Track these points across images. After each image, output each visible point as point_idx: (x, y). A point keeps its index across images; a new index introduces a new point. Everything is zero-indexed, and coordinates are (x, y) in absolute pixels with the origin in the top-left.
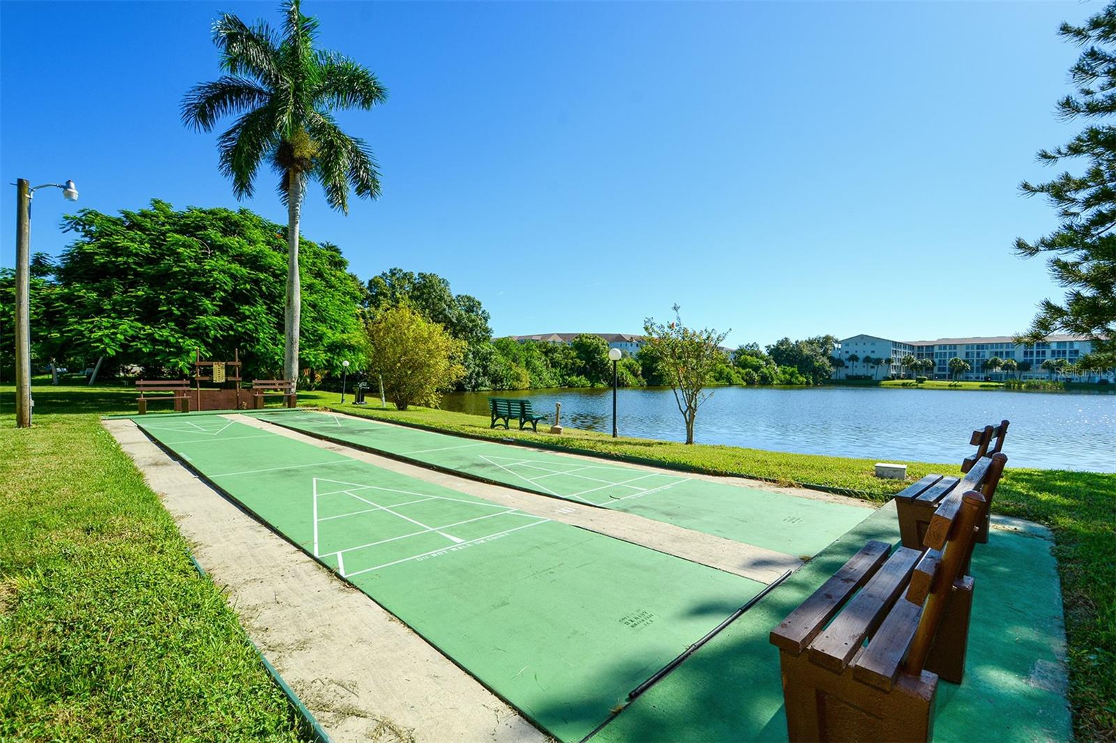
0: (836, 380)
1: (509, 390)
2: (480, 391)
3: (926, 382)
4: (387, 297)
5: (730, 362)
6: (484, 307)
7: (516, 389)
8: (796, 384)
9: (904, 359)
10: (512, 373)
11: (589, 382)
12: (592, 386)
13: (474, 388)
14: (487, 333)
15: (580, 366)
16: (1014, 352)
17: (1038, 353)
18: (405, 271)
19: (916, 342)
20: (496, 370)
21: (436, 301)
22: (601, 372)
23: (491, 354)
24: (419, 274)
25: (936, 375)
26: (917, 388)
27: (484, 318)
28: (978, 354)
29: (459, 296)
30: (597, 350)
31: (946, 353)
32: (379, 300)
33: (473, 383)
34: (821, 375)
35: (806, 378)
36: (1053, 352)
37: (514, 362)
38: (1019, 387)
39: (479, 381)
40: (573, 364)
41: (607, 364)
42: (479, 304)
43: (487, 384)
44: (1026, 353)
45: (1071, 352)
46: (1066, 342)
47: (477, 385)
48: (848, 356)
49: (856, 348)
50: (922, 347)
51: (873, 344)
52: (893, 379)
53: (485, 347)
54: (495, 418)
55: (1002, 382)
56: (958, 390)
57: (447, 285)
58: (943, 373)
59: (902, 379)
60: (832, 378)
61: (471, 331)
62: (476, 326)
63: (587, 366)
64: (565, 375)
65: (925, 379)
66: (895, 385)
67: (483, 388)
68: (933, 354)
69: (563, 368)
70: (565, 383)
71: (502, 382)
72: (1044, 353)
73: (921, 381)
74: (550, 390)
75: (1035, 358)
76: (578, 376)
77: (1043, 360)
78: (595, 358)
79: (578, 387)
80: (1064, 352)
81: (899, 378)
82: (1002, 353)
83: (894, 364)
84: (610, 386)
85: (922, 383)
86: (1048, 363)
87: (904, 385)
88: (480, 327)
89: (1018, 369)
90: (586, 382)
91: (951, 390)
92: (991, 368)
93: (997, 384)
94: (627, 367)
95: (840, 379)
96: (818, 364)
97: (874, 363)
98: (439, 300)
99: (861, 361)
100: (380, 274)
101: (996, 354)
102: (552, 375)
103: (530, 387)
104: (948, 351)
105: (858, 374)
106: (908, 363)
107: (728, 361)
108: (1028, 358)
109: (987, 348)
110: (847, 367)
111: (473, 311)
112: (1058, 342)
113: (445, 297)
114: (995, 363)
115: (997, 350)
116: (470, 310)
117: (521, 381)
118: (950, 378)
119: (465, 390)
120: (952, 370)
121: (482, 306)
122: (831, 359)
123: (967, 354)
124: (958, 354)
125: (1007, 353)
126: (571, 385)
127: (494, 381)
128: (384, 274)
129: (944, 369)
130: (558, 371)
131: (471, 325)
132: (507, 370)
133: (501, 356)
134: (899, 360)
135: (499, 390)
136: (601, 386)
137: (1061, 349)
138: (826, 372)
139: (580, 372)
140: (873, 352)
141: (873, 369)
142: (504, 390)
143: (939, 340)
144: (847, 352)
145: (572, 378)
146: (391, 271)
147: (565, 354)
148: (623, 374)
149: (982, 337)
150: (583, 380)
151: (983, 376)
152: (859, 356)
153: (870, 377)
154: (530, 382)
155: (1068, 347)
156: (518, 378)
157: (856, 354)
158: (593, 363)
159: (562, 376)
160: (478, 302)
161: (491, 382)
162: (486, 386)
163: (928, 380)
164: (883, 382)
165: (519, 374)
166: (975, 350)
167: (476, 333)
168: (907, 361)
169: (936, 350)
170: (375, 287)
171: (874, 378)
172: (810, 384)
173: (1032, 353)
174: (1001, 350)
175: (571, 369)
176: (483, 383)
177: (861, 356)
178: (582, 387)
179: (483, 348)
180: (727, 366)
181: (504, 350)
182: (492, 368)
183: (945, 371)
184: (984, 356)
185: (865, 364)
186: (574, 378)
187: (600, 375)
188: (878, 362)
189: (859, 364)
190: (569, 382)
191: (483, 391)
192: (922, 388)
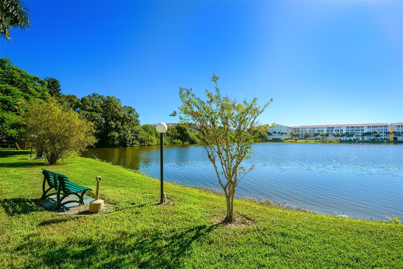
0: (269, 140)
1: (147, 146)
2: (134, 146)
3: (298, 140)
4: (90, 105)
5: (234, 134)
6: (136, 111)
7: (151, 145)
8: (256, 142)
9: (291, 133)
10: (149, 139)
11: (182, 142)
12: (183, 144)
13: (131, 145)
14: (138, 122)
15: (178, 136)
16: (324, 130)
17: (331, 130)
18: (99, 95)
19: (294, 127)
20: (142, 138)
21: (114, 108)
22: (187, 138)
23: (139, 131)
24: (107, 96)
25: (300, 138)
26: (295, 143)
27: (136, 116)
28: (313, 131)
29: (125, 106)
30: (185, 129)
31: (303, 131)
32: (85, 107)
33: (131, 143)
34: (265, 139)
35: (260, 139)
36: (335, 130)
37: (150, 134)
38: (326, 142)
39: (134, 142)
40: (175, 135)
41: (189, 135)
42: (134, 110)
43: (138, 143)
44: (327, 131)
45: (340, 130)
46: (339, 127)
47: (133, 144)
48: (273, 132)
49: (275, 129)
50: (296, 129)
51: (281, 128)
52: (288, 140)
53: (137, 128)
54: (61, 196)
55: (321, 140)
56: (308, 143)
57: (120, 102)
58: (302, 137)
59: (290, 139)
60: (268, 139)
61: (130, 121)
62: (132, 119)
63: (181, 136)
64: (172, 139)
65: (297, 140)
66: (288, 142)
67: (136, 145)
68: (299, 131)
69: (172, 137)
70: (172, 142)
71: (144, 142)
72: (333, 130)
73: (296, 140)
74: (165, 145)
75: (330, 132)
76: (177, 139)
77: (333, 133)
78: (184, 133)
79: (177, 144)
80: (339, 130)
81: (289, 139)
82: (320, 131)
83: (288, 134)
84: (190, 143)
85: (296, 141)
86: (334, 134)
87: (291, 141)
88: (134, 120)
89: (326, 136)
90: (180, 142)
91: (305, 143)
92: (317, 136)
93: (320, 141)
94: (197, 136)
95: (270, 140)
96: (263, 134)
97: (281, 134)
98: (115, 107)
99: (277, 133)
100: (88, 96)
101: (319, 131)
102: (167, 139)
103: (157, 144)
104: (304, 130)
105: (276, 138)
106: (292, 134)
107: (233, 134)
108: (328, 132)
109: (316, 129)
110: (273, 136)
111: (131, 113)
112: (337, 127)
113: (118, 106)
114: (319, 134)
115: (318, 130)
116: (130, 112)
117: (153, 142)
118: (305, 139)
119: (127, 146)
120: (305, 136)
121: (135, 111)
122: (267, 133)
123: (310, 131)
124: (307, 131)
125: (322, 131)
126: (175, 143)
127: (141, 142)
128: (89, 96)
129: (303, 136)
130: (169, 138)
131: (129, 118)
132: (147, 137)
133: (144, 132)
134: (289, 133)
135: (143, 146)
136: (187, 143)
137: (338, 129)
138: (266, 137)
139: (178, 138)
140: (281, 130)
141: (281, 136)
142: (145, 146)
143: (301, 126)
144: (273, 130)
145: (175, 140)
146: (93, 94)
147: (172, 131)
148: (195, 139)
149: (314, 125)
150: (179, 141)
151: (315, 138)
152: (276, 132)
153: (280, 139)
154: (157, 142)
155: (340, 129)
156: (152, 141)
157: (275, 131)
158: (183, 134)
159: (171, 140)
160: (134, 109)
161: (140, 142)
162: (137, 144)
163: (299, 140)
164: (284, 141)
165: (152, 139)
166: (312, 130)
167: (132, 122)
168: (291, 134)
169: (300, 130)
170: (85, 101)
171: (281, 139)
172: (261, 141)
173: (329, 130)
174: (320, 130)
175: (175, 137)
176: (135, 143)
177: (277, 132)
178: (179, 144)
179: (136, 128)
180: (233, 135)
181: (146, 129)
182: (140, 137)
183: (303, 137)
184: (315, 132)
185: (278, 135)
186: (176, 140)
187: (187, 139)
188: (283, 134)
189: (277, 134)
190: (174, 142)
191: (135, 146)
192: (296, 143)
